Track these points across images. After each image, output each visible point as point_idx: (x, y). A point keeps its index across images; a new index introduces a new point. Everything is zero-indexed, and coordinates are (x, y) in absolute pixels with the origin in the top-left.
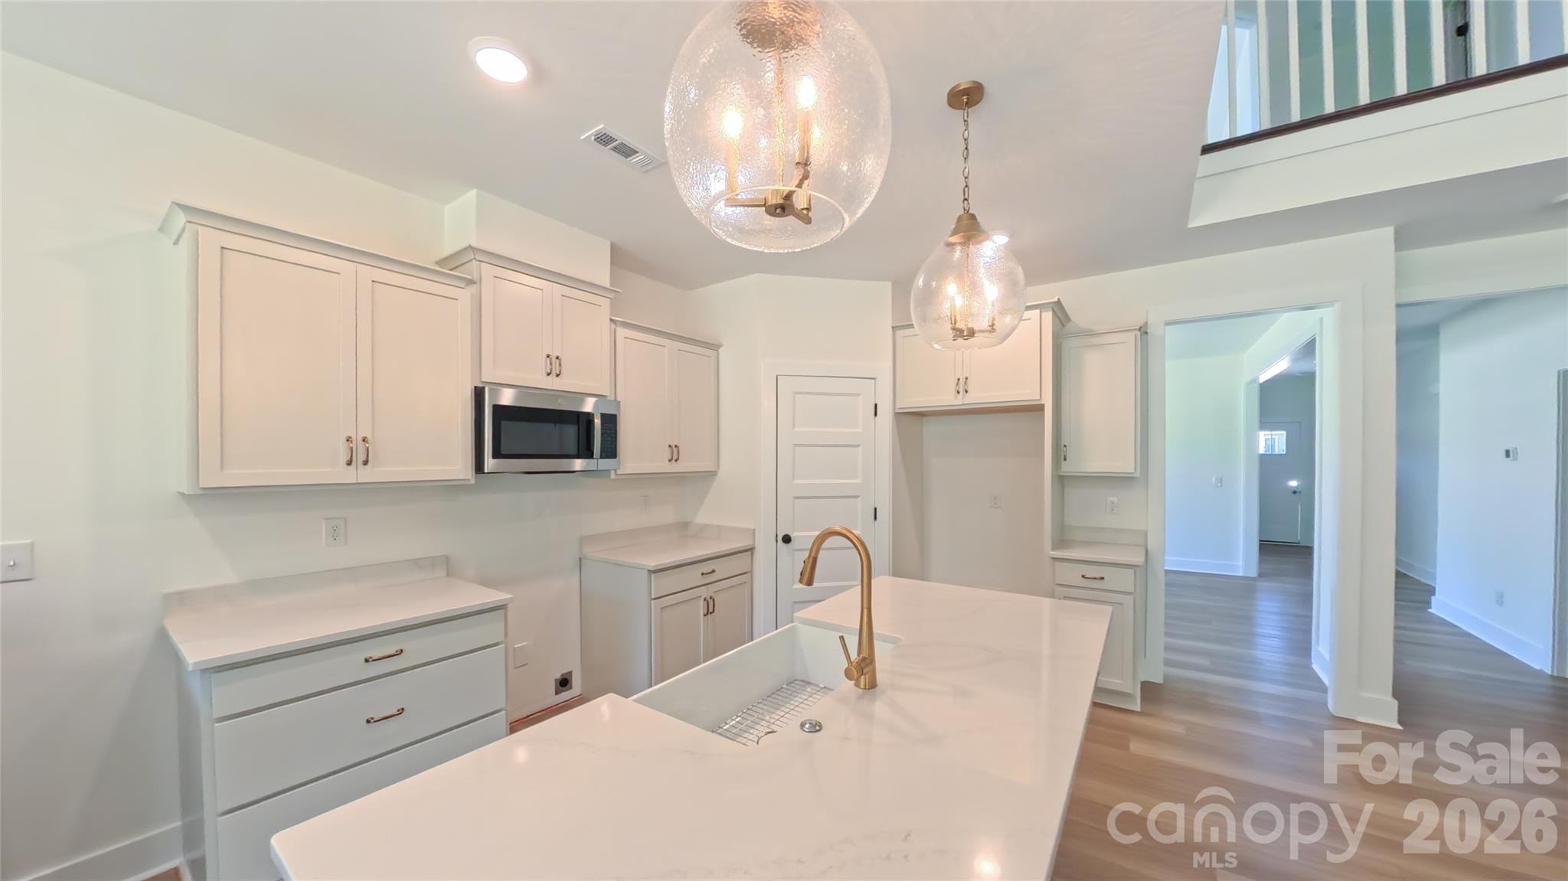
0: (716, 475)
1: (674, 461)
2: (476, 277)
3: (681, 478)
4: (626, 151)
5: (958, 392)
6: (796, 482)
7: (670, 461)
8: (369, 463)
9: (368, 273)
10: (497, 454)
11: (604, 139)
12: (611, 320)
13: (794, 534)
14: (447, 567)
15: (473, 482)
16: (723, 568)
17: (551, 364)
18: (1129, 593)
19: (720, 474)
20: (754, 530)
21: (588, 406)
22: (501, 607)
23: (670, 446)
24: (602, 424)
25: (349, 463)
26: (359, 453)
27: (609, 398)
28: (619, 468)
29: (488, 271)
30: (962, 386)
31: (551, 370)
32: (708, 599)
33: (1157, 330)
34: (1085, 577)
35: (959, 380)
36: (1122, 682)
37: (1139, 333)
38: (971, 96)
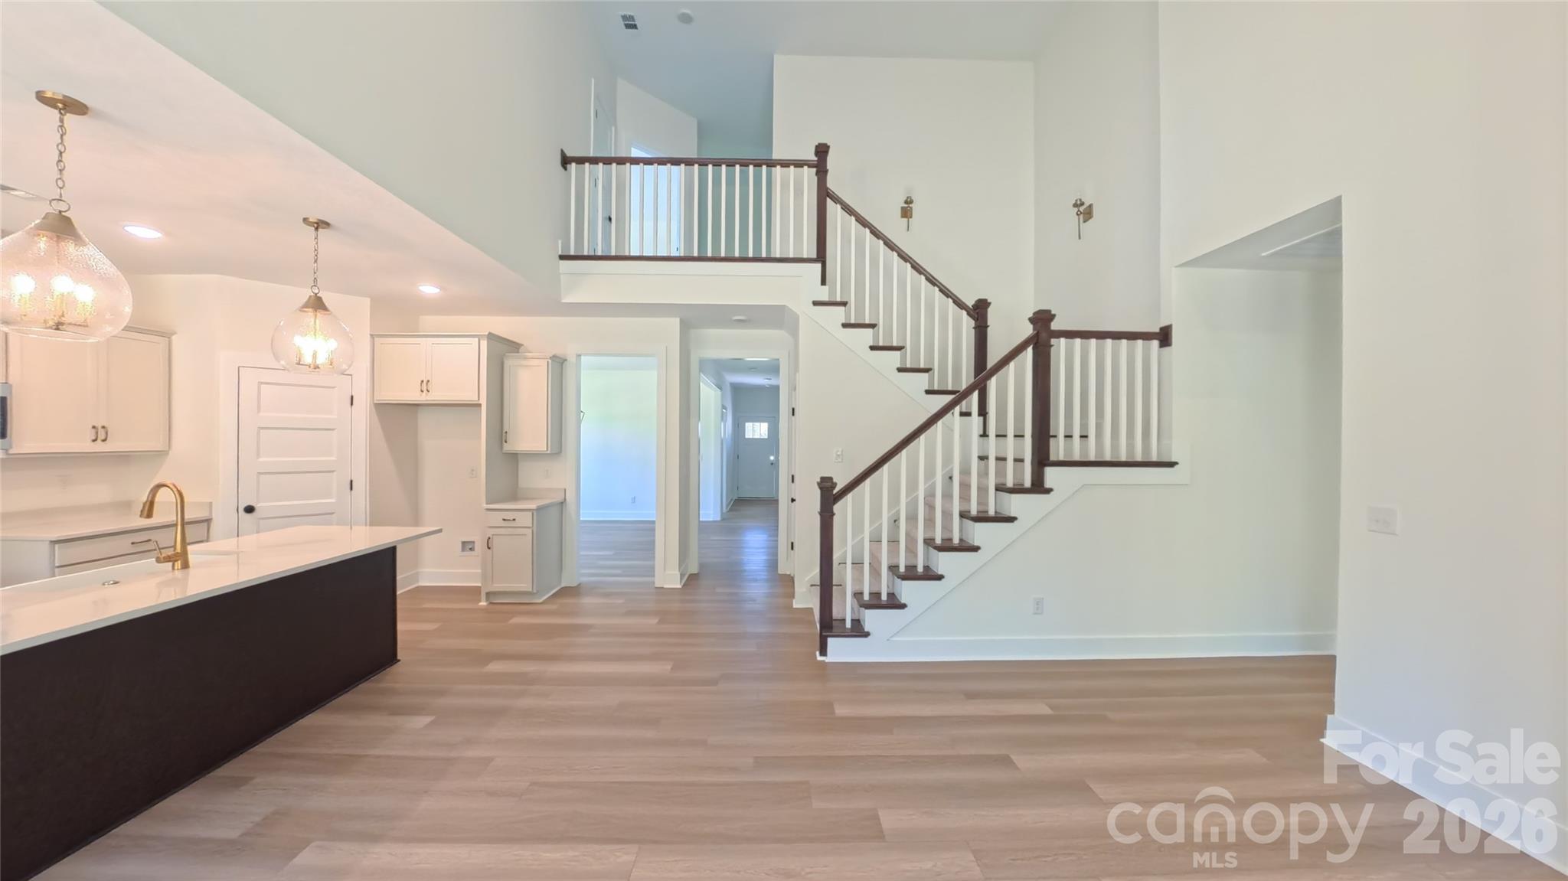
0: (168, 454)
1: (99, 441)
5: (422, 391)
6: (261, 460)
7: (94, 441)
13: (259, 505)
18: (529, 527)
19: (173, 453)
20: (211, 503)
23: (94, 427)
28: (12, 448)
30: (425, 385)
33: (572, 359)
34: (504, 520)
35: (422, 381)
36: (526, 586)
37: (550, 361)
38: (320, 225)
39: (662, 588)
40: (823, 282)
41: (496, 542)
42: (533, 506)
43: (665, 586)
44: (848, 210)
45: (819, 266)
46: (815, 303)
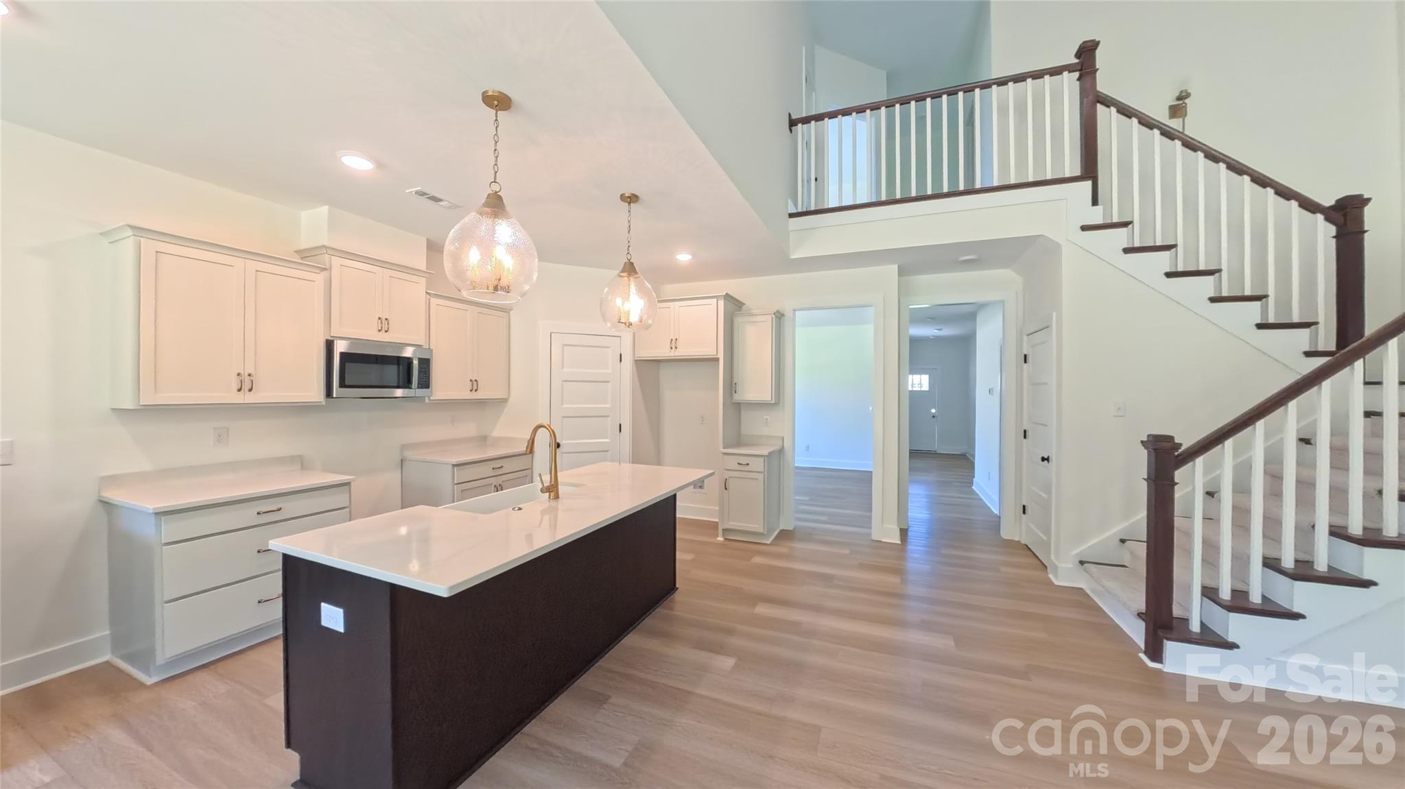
0: (508, 401)
1: (474, 391)
2: (327, 267)
3: (481, 403)
4: (435, 199)
5: (672, 348)
6: (565, 406)
8: (253, 391)
9: (253, 265)
10: (342, 384)
11: (422, 194)
12: (426, 292)
13: (564, 442)
14: (302, 463)
15: (324, 403)
16: (509, 466)
17: (382, 323)
18: (761, 472)
19: (510, 400)
21: (408, 353)
22: (348, 484)
23: (471, 380)
24: (419, 365)
25: (240, 390)
26: (246, 383)
27: (424, 347)
28: (432, 395)
29: (337, 262)
30: (674, 344)
31: (382, 328)
32: (498, 485)
33: (788, 314)
34: (739, 464)
35: (672, 340)
36: (758, 527)
37: (774, 316)
38: (632, 199)
39: (881, 541)
40: (1095, 202)
41: (731, 484)
42: (766, 452)
43: (883, 540)
44: (1126, 112)
45: (1088, 184)
46: (1084, 228)
